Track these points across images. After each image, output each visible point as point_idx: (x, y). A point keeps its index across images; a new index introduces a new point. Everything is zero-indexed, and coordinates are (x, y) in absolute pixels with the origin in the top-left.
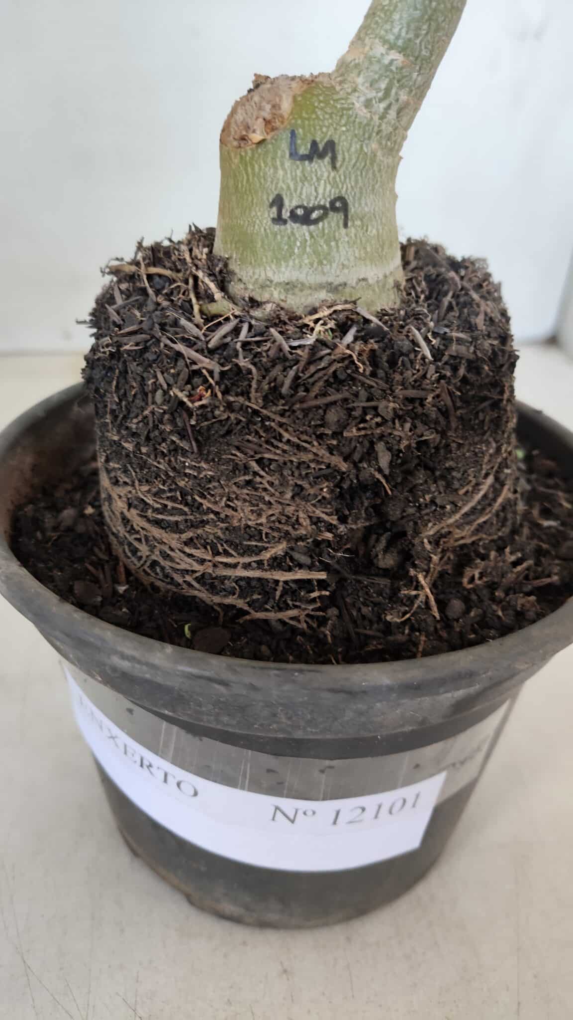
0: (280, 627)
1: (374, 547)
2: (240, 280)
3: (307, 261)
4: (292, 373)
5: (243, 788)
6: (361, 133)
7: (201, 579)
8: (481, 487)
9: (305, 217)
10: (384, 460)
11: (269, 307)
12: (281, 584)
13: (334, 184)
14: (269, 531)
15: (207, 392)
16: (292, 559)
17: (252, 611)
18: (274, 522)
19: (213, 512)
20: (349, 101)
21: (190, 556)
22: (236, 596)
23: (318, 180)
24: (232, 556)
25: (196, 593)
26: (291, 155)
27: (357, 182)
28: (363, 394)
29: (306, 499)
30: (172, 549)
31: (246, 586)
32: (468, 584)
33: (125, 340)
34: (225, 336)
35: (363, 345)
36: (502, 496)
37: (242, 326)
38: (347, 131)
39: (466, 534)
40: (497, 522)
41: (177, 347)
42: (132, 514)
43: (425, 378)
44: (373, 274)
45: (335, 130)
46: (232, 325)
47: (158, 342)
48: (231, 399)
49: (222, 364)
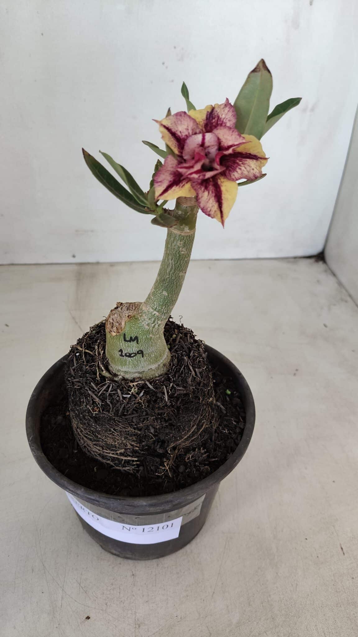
0: (124, 471)
1: (156, 446)
3: (131, 366)
4: (123, 406)
5: (112, 520)
6: (146, 333)
7: (99, 454)
8: (191, 430)
9: (130, 356)
10: (152, 431)
11: (120, 377)
12: (123, 460)
13: (138, 347)
14: (119, 446)
15: (97, 409)
16: (126, 453)
17: (115, 466)
18: (120, 444)
19: (101, 439)
20: (142, 324)
21: (95, 448)
22: (110, 461)
23: (133, 347)
24: (108, 450)
25: (98, 458)
26: (124, 340)
27: (145, 345)
28: (144, 413)
29: (129, 440)
30: (90, 445)
31: (113, 459)
32: (187, 460)
33: (75, 383)
34: (104, 391)
35: (145, 397)
36: (203, 428)
37: (110, 385)
38: (142, 333)
39: (187, 444)
40: (201, 437)
41: (90, 392)
42: (78, 430)
43: (166, 405)
44: (154, 366)
45: (138, 333)
46: (107, 386)
47: (84, 387)
48: (105, 412)
49: (102, 401)
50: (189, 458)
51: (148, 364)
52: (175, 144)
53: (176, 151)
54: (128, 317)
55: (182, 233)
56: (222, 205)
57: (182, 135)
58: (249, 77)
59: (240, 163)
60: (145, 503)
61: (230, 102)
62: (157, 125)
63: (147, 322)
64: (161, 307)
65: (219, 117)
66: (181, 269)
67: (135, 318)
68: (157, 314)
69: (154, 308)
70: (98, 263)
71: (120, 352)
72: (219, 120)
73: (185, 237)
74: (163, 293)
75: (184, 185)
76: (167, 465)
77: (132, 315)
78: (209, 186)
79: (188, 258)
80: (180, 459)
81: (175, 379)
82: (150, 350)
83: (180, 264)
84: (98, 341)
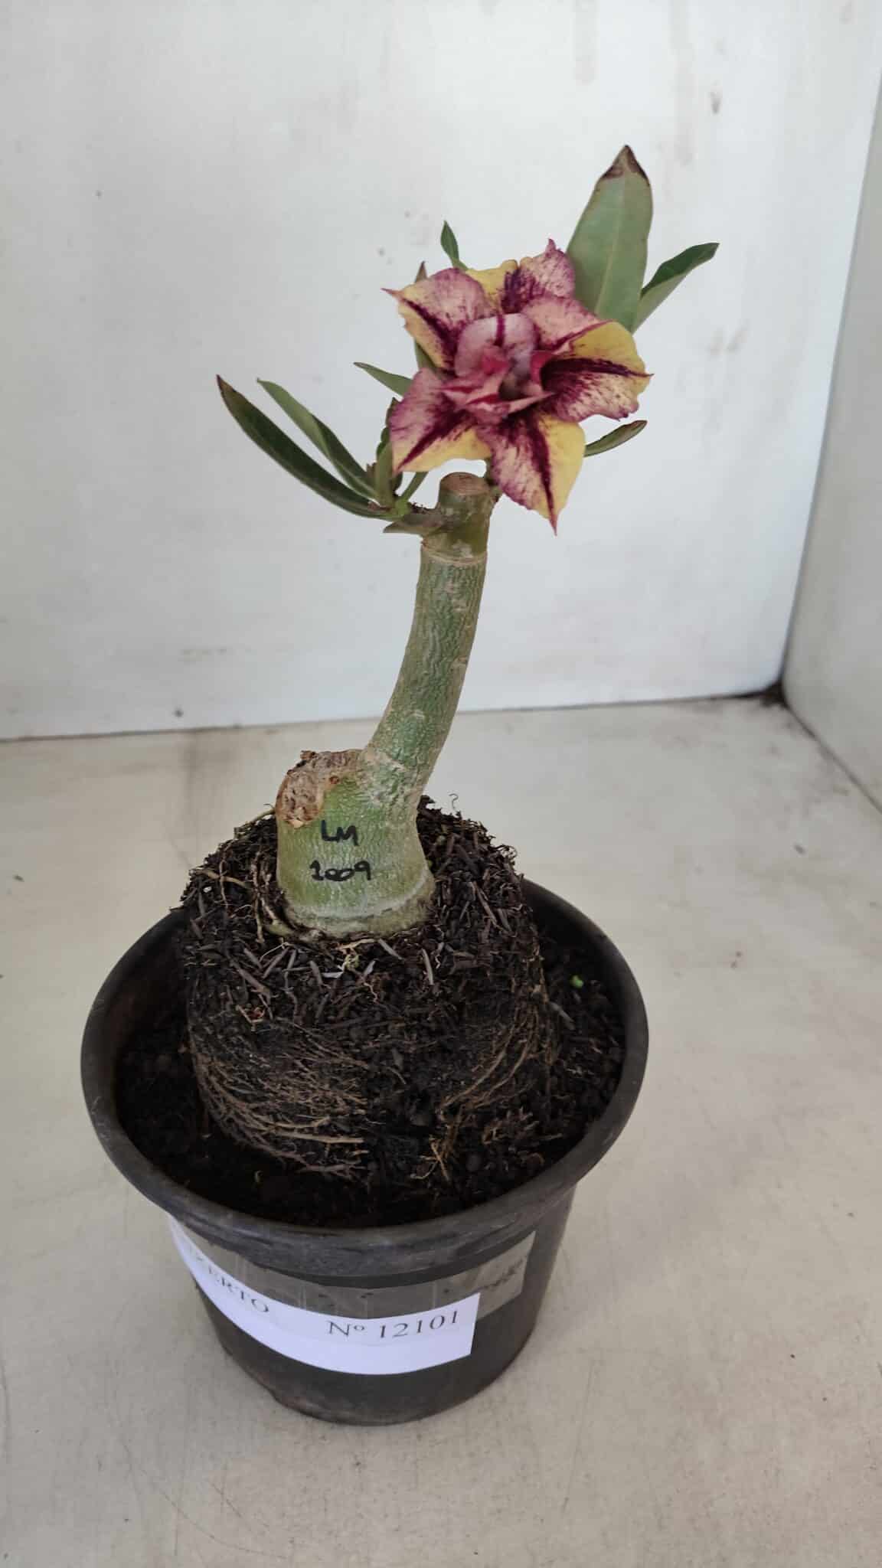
0: (330, 1177)
2: (293, 910)
3: (340, 904)
4: (324, 1000)
5: (302, 1308)
6: (376, 817)
7: (266, 1137)
8: (493, 1062)
9: (337, 877)
10: (398, 1061)
11: (315, 933)
12: (328, 1145)
13: (357, 854)
14: (316, 1108)
15: (262, 1012)
16: (335, 1126)
17: (307, 1165)
18: (318, 1102)
19: (272, 1092)
20: (366, 795)
21: (257, 1119)
22: (295, 1151)
23: (344, 853)
24: (288, 1123)
25: (262, 1146)
26: (323, 837)
27: (375, 849)
28: (378, 1017)
29: (341, 1088)
30: (243, 1112)
31: (302, 1145)
32: (487, 1140)
33: (205, 955)
34: (277, 966)
35: (379, 976)
36: (521, 1060)
37: (291, 953)
38: (365, 817)
39: (485, 1099)
40: (517, 1083)
41: (242, 972)
42: (213, 1079)
43: (431, 995)
44: (396, 904)
45: (356, 818)
46: (283, 954)
47: (228, 962)
48: (279, 1019)
49: (273, 991)
50: (490, 1137)
51: (383, 897)
52: (435, 343)
53: (439, 359)
54: (331, 779)
55: (456, 560)
56: (549, 479)
57: (451, 323)
58: (597, 189)
59: (588, 382)
61: (557, 248)
62: (394, 302)
63: (378, 789)
64: (411, 750)
65: (533, 281)
66: (456, 650)
67: (347, 783)
68: (401, 767)
69: (392, 753)
71: (314, 870)
72: (534, 289)
73: (464, 572)
74: (416, 715)
75: (459, 435)
76: (439, 1150)
77: (340, 777)
78: (518, 435)
79: (472, 624)
80: (466, 1139)
81: (448, 933)
82: (388, 861)
83: (453, 638)
84: (258, 854)
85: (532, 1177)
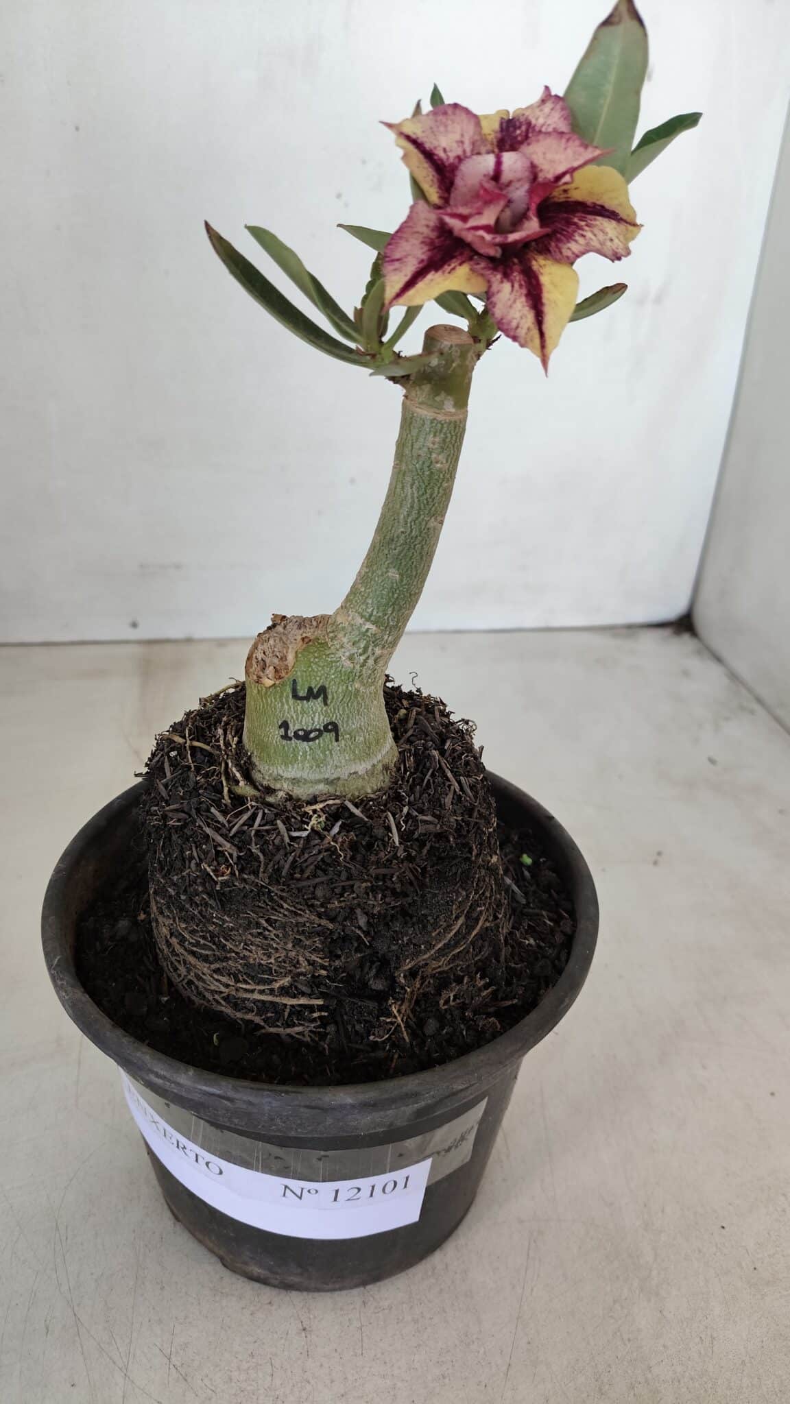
0: (289, 1040)
1: (368, 973)
2: (260, 771)
3: (308, 765)
4: (291, 858)
5: (257, 1170)
6: (346, 677)
7: (226, 999)
8: (453, 927)
9: (306, 737)
10: (362, 921)
11: (281, 794)
12: (288, 1007)
13: (327, 715)
14: (278, 969)
15: (228, 870)
16: (296, 987)
17: (266, 1026)
18: (280, 962)
19: (234, 952)
20: (337, 656)
21: (218, 980)
22: (254, 1014)
23: (314, 713)
24: (249, 984)
25: (221, 1008)
26: (293, 696)
27: (344, 710)
28: (344, 876)
29: (305, 948)
30: (204, 974)
31: (262, 1007)
32: (444, 1005)
33: (170, 815)
34: (244, 824)
35: (345, 835)
36: (478, 927)
37: (258, 813)
38: (335, 677)
39: (443, 964)
40: (474, 950)
41: (208, 830)
42: (174, 941)
43: (395, 857)
44: (362, 767)
45: (326, 678)
46: (249, 813)
47: (194, 821)
48: (246, 876)
49: (240, 849)
50: (447, 1002)
51: (350, 760)
52: (431, 177)
53: (434, 195)
54: (303, 639)
55: (438, 413)
56: (542, 317)
57: (448, 158)
58: (595, 38)
59: (583, 223)
60: (349, 1100)
61: (553, 93)
62: (391, 136)
63: (349, 650)
64: (384, 611)
65: (529, 124)
66: (433, 509)
67: (319, 644)
68: (373, 628)
69: (365, 613)
70: (189, 641)
71: (283, 730)
72: (530, 130)
73: (445, 425)
74: (390, 574)
75: (454, 269)
76: (399, 1011)
77: (312, 638)
78: (513, 272)
79: (450, 483)
80: (424, 1005)
81: (412, 798)
82: (354, 724)
83: (431, 495)
84: (225, 719)
85: (489, 1042)
